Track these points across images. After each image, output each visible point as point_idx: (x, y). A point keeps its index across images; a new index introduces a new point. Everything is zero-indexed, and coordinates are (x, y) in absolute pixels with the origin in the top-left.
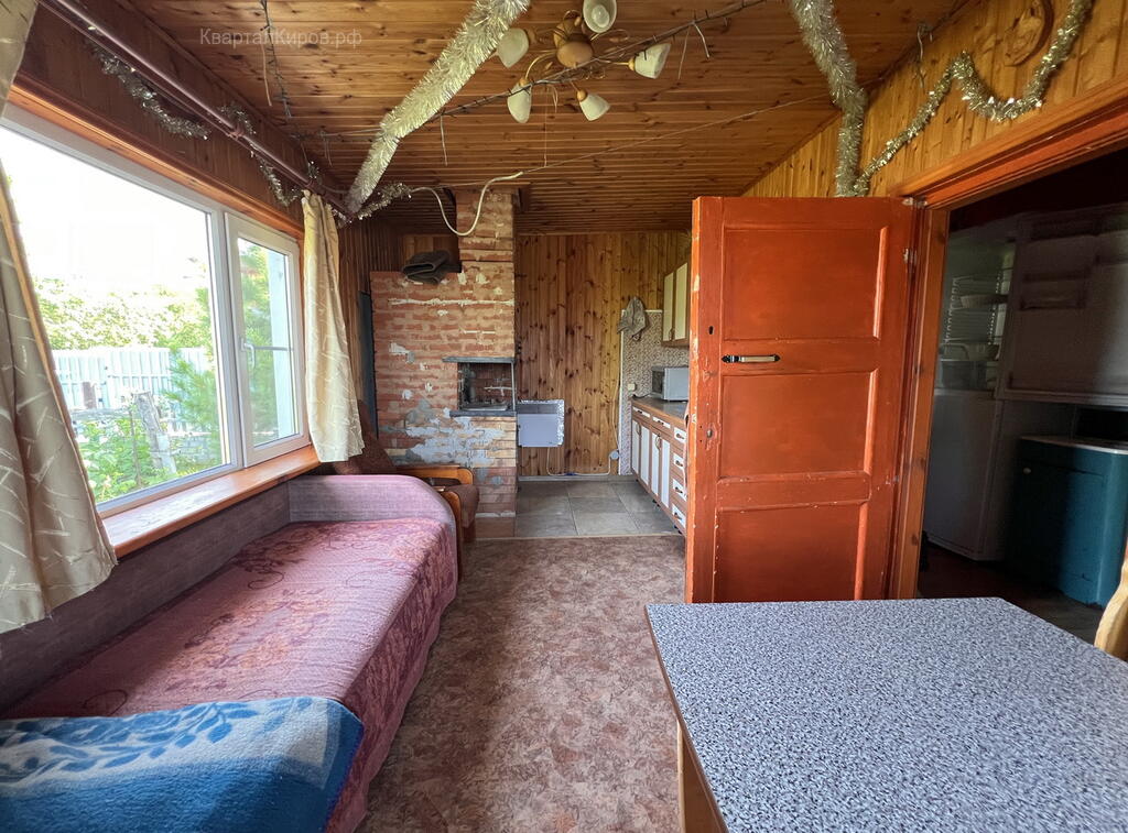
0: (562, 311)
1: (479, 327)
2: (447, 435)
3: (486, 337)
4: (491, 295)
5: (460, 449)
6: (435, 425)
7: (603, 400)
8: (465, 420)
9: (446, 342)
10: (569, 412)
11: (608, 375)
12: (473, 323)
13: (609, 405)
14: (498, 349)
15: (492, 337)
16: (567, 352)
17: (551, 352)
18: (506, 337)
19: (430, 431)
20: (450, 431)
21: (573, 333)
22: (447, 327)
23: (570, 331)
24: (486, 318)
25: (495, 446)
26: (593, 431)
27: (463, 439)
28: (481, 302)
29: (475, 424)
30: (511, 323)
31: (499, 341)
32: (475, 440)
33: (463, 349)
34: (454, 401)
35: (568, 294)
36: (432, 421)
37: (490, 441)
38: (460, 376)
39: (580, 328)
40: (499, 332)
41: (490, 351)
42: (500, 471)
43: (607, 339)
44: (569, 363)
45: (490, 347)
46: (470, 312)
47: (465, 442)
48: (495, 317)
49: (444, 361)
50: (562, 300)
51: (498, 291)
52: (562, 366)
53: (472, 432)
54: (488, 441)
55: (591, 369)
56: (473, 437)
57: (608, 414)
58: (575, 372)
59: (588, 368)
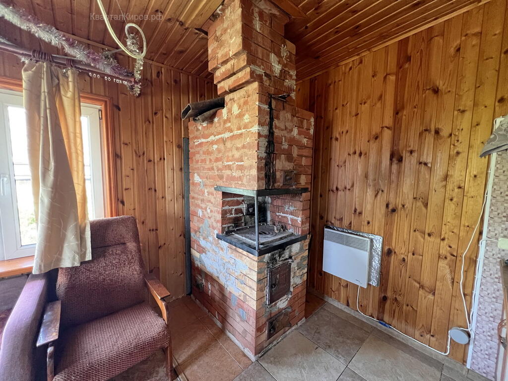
0: (387, 135)
1: (233, 158)
2: (216, 253)
3: (238, 168)
4: (241, 124)
5: (222, 269)
6: (211, 242)
7: (445, 250)
8: (225, 245)
9: (216, 172)
10: (387, 253)
11: (459, 217)
12: (230, 154)
13: (456, 260)
14: (245, 181)
16: (390, 182)
17: (370, 181)
18: (251, 167)
19: (208, 245)
20: (217, 250)
21: (400, 160)
22: (217, 160)
23: (396, 157)
24: (237, 149)
25: (242, 279)
26: (423, 287)
27: (224, 261)
28: (236, 132)
29: (230, 251)
31: (246, 172)
32: (229, 266)
33: (225, 179)
34: (220, 226)
35: (397, 113)
36: (210, 238)
39: (411, 152)
41: (240, 183)
42: (245, 306)
43: (460, 165)
44: (392, 195)
45: (240, 178)
46: (229, 145)
49: (215, 189)
50: (388, 121)
51: (246, 118)
52: (382, 199)
53: (228, 257)
54: (237, 271)
55: (426, 205)
56: (229, 262)
58: (400, 206)
59: (419, 204)
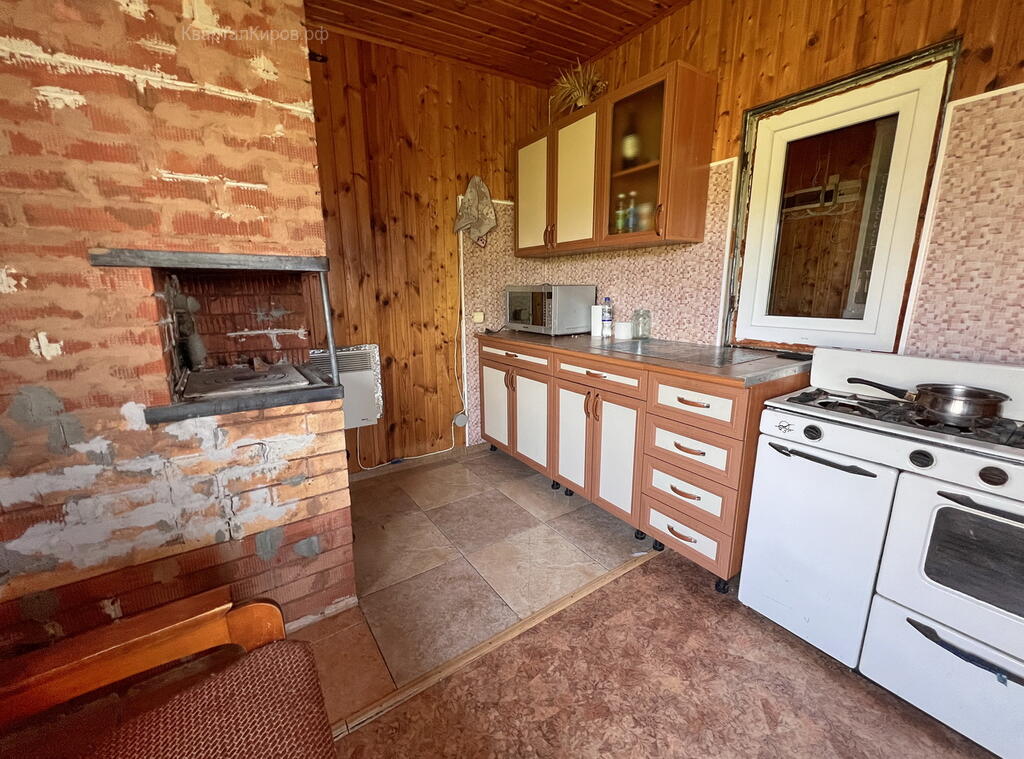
0: (362, 186)
1: (210, 166)
2: (146, 476)
3: (239, 197)
4: (241, 76)
5: (198, 502)
6: (94, 458)
7: (439, 341)
8: (201, 427)
9: (97, 201)
10: (387, 364)
11: (444, 299)
12: (192, 150)
13: (448, 347)
14: (280, 235)
15: (259, 200)
16: (377, 262)
18: (300, 203)
19: (77, 476)
20: (155, 463)
21: (384, 229)
22: (88, 152)
23: (378, 225)
24: (231, 142)
25: (297, 471)
26: (426, 390)
27: (205, 476)
28: (212, 89)
29: (232, 432)
30: (311, 168)
31: (282, 213)
32: (237, 472)
33: (166, 227)
34: (158, 381)
35: (370, 157)
36: (82, 448)
37: (281, 464)
38: (162, 309)
39: (395, 220)
40: (277, 185)
41: (258, 238)
42: (316, 524)
43: (439, 242)
45: (256, 227)
46: (176, 116)
47: (210, 482)
48: (262, 144)
49: (96, 262)
50: (361, 167)
51: (262, 67)
52: (370, 286)
53: (227, 453)
54: (275, 464)
55: (417, 290)
56: (232, 464)
57: (447, 359)
58: (392, 296)
59: (412, 290)
